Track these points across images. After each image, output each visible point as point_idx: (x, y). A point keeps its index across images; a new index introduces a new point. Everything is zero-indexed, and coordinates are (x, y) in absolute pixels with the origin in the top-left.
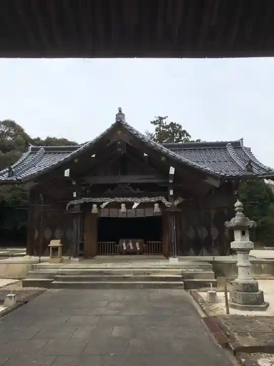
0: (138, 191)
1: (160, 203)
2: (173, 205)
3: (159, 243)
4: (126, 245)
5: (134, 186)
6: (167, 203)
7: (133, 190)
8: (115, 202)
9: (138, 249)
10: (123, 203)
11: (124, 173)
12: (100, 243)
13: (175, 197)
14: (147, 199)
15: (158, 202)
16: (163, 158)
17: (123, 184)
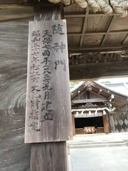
0: (95, 105)
1: (106, 110)
2: (112, 111)
3: (101, 128)
4: (88, 129)
5: (94, 103)
6: (109, 110)
7: (93, 105)
8: (86, 111)
9: (93, 131)
10: (90, 111)
11: (89, 98)
12: (76, 129)
13: (112, 107)
14: (100, 109)
15: (104, 110)
16: (108, 91)
17: (89, 103)
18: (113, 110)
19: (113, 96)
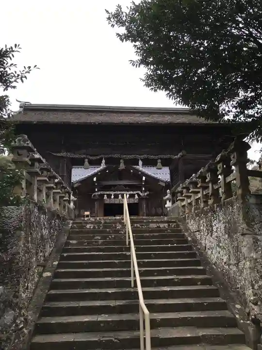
2: (144, 195)
6: (141, 194)
7: (125, 188)
8: (117, 194)
10: (120, 194)
14: (132, 192)
15: (137, 194)
16: (140, 173)
17: (120, 185)
18: (146, 194)
19: (144, 178)
